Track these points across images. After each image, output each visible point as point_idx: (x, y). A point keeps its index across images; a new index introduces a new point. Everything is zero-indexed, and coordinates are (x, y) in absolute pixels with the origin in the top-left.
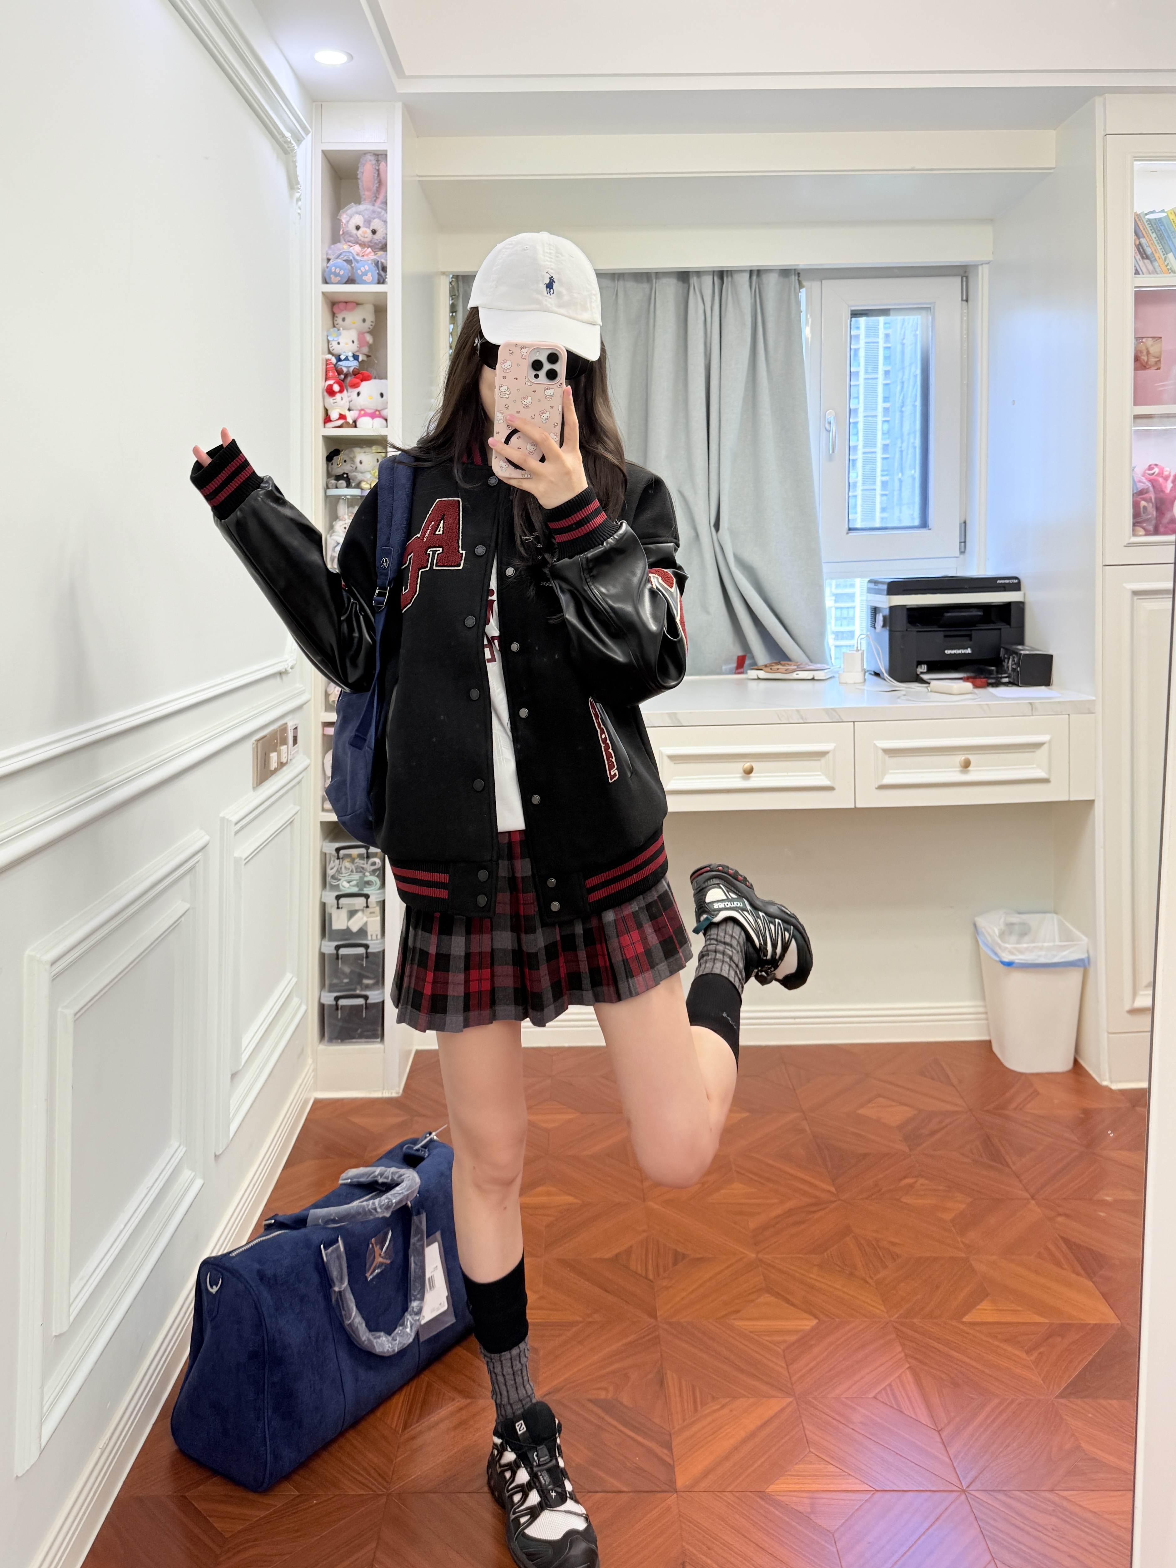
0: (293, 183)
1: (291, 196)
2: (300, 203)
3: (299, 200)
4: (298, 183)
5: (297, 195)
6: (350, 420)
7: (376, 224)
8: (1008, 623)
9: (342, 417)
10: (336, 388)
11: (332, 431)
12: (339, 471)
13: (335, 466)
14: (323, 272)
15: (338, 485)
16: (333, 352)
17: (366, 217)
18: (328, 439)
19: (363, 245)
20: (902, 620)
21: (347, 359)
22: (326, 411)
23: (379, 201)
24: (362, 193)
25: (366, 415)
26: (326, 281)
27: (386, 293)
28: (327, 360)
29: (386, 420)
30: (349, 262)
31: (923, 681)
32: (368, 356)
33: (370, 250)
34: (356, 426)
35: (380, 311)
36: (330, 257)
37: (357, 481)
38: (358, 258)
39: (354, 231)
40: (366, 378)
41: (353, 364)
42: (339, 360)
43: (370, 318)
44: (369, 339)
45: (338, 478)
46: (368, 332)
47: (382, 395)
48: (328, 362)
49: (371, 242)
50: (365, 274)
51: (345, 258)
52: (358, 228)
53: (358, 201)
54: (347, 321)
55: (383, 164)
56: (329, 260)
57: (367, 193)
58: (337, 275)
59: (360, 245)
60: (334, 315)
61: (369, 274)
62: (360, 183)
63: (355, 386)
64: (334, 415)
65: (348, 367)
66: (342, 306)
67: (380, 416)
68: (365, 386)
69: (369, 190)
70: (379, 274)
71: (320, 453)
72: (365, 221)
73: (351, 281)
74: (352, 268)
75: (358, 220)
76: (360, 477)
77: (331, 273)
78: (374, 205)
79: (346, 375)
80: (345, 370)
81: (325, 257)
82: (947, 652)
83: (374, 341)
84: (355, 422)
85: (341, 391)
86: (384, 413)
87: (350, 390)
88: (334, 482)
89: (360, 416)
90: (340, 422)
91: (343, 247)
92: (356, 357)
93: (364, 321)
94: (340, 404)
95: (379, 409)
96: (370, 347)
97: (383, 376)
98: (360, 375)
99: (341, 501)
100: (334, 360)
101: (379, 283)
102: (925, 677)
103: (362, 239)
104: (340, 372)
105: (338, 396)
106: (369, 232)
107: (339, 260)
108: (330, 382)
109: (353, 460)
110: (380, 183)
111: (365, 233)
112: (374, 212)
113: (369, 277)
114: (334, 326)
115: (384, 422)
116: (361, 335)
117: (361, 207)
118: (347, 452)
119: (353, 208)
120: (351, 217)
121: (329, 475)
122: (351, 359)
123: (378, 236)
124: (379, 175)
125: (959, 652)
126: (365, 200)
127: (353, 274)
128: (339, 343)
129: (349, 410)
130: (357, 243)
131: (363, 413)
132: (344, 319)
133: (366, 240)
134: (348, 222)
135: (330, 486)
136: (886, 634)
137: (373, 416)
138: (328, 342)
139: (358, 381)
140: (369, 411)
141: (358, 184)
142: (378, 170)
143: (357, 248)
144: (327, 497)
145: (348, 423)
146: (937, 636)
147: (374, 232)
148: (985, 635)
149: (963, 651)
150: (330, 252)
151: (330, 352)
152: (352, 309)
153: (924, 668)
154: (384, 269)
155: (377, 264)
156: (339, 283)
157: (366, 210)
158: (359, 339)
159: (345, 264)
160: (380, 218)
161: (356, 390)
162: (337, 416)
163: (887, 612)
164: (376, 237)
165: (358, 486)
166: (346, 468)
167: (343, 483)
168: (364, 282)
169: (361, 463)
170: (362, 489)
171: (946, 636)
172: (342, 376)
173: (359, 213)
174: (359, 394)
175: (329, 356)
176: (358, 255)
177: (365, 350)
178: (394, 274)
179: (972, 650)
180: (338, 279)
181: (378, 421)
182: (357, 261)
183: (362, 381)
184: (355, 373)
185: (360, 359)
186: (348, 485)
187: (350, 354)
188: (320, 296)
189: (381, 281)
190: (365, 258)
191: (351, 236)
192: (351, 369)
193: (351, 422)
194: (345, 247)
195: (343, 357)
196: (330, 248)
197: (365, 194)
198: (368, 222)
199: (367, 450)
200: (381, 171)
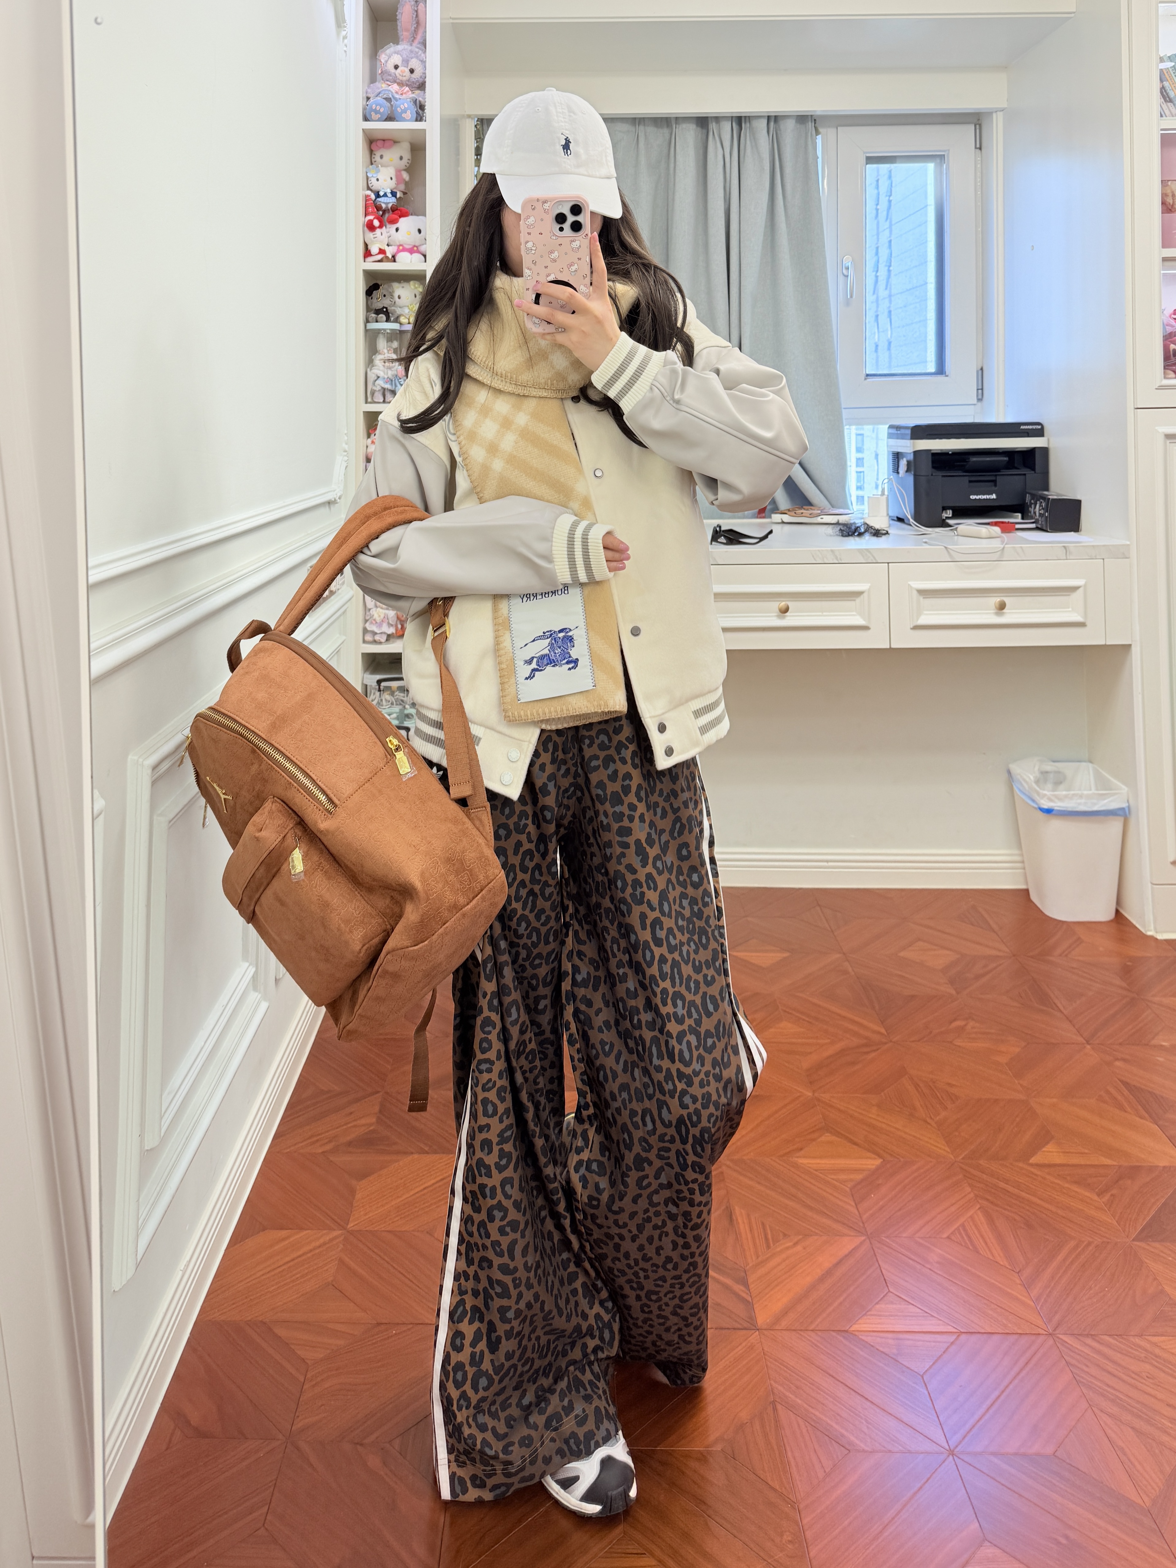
0: (340, 22)
1: (338, 34)
2: (346, 41)
3: (345, 37)
4: (344, 21)
5: (344, 33)
6: (389, 255)
7: (414, 63)
8: (1033, 468)
9: (382, 251)
10: (376, 223)
11: (371, 265)
12: (379, 305)
13: (374, 300)
14: (364, 109)
15: (379, 319)
16: (372, 188)
17: (405, 56)
18: (369, 275)
19: (401, 84)
20: (926, 466)
21: (385, 195)
22: (366, 245)
23: (416, 41)
24: (400, 33)
25: (404, 250)
26: (366, 119)
27: (425, 130)
28: (367, 196)
29: (425, 256)
30: (388, 100)
31: (949, 526)
32: (405, 193)
33: (407, 89)
34: (395, 261)
35: (418, 149)
36: (369, 95)
37: (396, 316)
38: (397, 96)
39: (393, 70)
40: (404, 215)
41: (390, 201)
42: (378, 195)
43: (407, 156)
44: (406, 176)
45: (378, 312)
46: (405, 170)
47: (420, 231)
48: (367, 198)
49: (408, 81)
50: (405, 111)
51: (385, 96)
52: (396, 67)
53: (396, 41)
54: (384, 158)
55: (421, 5)
56: (368, 98)
57: (405, 33)
58: (377, 112)
59: (399, 84)
60: (371, 152)
61: (409, 112)
62: (399, 24)
63: (393, 222)
64: (374, 250)
65: (387, 204)
66: (380, 143)
67: (418, 252)
68: (403, 222)
69: (407, 30)
70: (417, 113)
71: (361, 287)
72: (403, 61)
73: (390, 119)
74: (392, 106)
75: (396, 59)
76: (399, 311)
77: (372, 110)
78: (411, 45)
79: (384, 212)
80: (384, 206)
81: (365, 95)
82: (973, 497)
83: (410, 178)
84: (393, 257)
85: (381, 227)
86: (422, 249)
87: (388, 226)
88: (374, 315)
89: (399, 251)
90: (380, 257)
91: (382, 86)
92: (394, 194)
93: (401, 158)
94: (379, 239)
95: (417, 244)
96: (406, 183)
97: (421, 212)
98: (398, 212)
99: (381, 336)
100: (373, 197)
101: (416, 120)
102: (951, 522)
103: (401, 78)
104: (378, 208)
105: (378, 231)
106: (407, 70)
107: (379, 98)
108: (371, 217)
109: (392, 296)
110: (419, 23)
111: (403, 72)
112: (411, 51)
113: (408, 115)
114: (372, 164)
115: (423, 258)
116: (398, 172)
117: (400, 47)
118: (386, 286)
119: (391, 49)
120: (390, 57)
121: (368, 309)
122: (389, 195)
123: (416, 75)
124: (417, 16)
125: (984, 497)
126: (403, 40)
127: (392, 111)
128: (378, 180)
129: (388, 245)
130: (395, 82)
131: (402, 248)
132: (381, 157)
133: (404, 79)
134: (386, 62)
135: (370, 319)
136: (910, 479)
137: (411, 251)
138: (367, 178)
139: (396, 217)
140: (407, 247)
141: (397, 25)
142: (417, 11)
143: (395, 87)
144: (366, 331)
145: (387, 257)
146: (961, 481)
147: (412, 71)
148: (1011, 481)
149: (988, 497)
150: (369, 91)
151: (369, 188)
152: (390, 147)
153: (949, 513)
154: (422, 107)
155: (415, 102)
156: (379, 120)
157: (404, 49)
158: (397, 176)
159: (385, 101)
160: (417, 57)
161: (395, 226)
162: (377, 251)
163: (911, 457)
164: (413, 76)
165: (397, 320)
166: (386, 302)
167: (382, 317)
168: (404, 120)
169: (399, 297)
170: (401, 324)
171: (970, 482)
172: (381, 213)
173: (397, 53)
174: (397, 230)
175: (369, 192)
176: (397, 93)
177: (402, 187)
178: (433, 111)
179: (997, 496)
180: (379, 116)
181: (417, 257)
182: (396, 100)
183: (400, 217)
184: (394, 209)
185: (398, 196)
186: (388, 320)
187: (389, 191)
188: (361, 132)
189: (420, 118)
190: (404, 96)
191: (390, 75)
192: (390, 206)
193: (390, 257)
194: (384, 86)
195: (381, 193)
196: (369, 87)
197: (403, 34)
198: (406, 62)
199: (405, 285)
200: (419, 11)
